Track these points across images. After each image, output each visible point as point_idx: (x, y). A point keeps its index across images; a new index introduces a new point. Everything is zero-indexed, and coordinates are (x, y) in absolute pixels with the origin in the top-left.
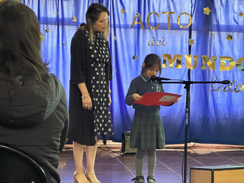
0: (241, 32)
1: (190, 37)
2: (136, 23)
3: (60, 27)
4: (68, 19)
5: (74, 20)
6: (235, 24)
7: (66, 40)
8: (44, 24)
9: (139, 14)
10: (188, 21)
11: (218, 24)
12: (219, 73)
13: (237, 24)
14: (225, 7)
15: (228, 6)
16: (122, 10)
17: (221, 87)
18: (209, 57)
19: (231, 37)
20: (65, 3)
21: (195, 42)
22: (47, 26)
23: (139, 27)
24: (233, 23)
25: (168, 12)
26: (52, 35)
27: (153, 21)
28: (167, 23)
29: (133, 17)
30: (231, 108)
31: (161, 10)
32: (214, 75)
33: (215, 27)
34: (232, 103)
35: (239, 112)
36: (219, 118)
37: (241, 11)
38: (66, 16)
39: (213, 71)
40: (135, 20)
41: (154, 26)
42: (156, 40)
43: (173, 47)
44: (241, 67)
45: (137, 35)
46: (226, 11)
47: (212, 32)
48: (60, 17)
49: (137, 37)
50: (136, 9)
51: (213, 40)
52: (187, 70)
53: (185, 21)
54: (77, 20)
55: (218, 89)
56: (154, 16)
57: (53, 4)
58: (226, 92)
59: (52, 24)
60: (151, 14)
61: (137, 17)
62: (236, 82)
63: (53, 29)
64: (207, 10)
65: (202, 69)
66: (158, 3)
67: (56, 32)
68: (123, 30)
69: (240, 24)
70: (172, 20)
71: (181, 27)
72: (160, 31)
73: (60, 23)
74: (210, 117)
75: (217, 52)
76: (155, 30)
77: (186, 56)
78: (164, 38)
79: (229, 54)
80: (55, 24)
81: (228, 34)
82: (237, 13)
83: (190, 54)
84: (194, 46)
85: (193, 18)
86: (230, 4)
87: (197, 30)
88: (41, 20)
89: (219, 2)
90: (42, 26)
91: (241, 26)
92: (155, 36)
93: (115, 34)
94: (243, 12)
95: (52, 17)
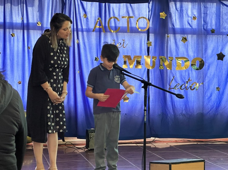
0: (194, 34)
1: (148, 39)
2: (98, 27)
3: (26, 31)
4: (33, 24)
5: (39, 25)
6: (189, 27)
7: (31, 43)
8: (9, 28)
9: (100, 19)
10: (146, 24)
11: (173, 27)
12: (176, 72)
13: (190, 27)
14: (179, 11)
15: (183, 11)
16: (84, 15)
17: (177, 85)
18: (166, 58)
19: (186, 39)
20: (30, 9)
21: (153, 44)
22: (13, 31)
23: (100, 31)
24: (187, 26)
25: (127, 16)
26: (18, 39)
27: (113, 25)
28: (126, 27)
29: (94, 21)
30: (187, 104)
31: (121, 14)
32: (171, 74)
33: (170, 30)
34: (188, 99)
35: (195, 108)
36: (177, 114)
37: (194, 15)
38: (31, 21)
39: (170, 70)
40: (96, 24)
41: (114, 29)
42: (116, 42)
43: (133, 48)
44: (196, 67)
45: (98, 38)
46: (180, 15)
47: (168, 34)
48: (25, 22)
49: (99, 40)
50: (97, 14)
51: (169, 42)
52: (147, 70)
53: (144, 25)
54: (42, 25)
55: (175, 87)
56: (115, 20)
57: (18, 10)
58: (182, 89)
59: (17, 28)
60: (111, 18)
61: (98, 21)
62: (191, 80)
63: (18, 33)
64: (163, 15)
65: (160, 69)
66: (117, 9)
67: (22, 36)
68: (85, 33)
70: (131, 24)
71: (140, 30)
72: (120, 34)
73: (25, 28)
74: (168, 114)
75: (173, 53)
76: (116, 33)
77: (145, 57)
78: (124, 40)
79: (184, 54)
80: (20, 28)
81: (183, 36)
82: (191, 17)
83: (148, 55)
84: (152, 48)
85: (150, 22)
86: (184, 8)
87: (155, 32)
88: (7, 25)
89: (174, 8)
90: (7, 30)
91: (195, 28)
92: (115, 39)
93: (78, 38)
94: (196, 16)
95: (18, 22)
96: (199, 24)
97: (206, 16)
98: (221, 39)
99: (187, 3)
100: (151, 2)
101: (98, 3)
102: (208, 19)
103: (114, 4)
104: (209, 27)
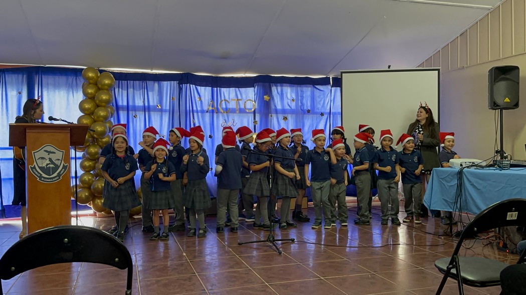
0: (294, 114)
1: (255, 118)
2: (211, 108)
3: (147, 113)
4: (153, 106)
5: (159, 107)
6: (289, 108)
8: (132, 111)
9: (213, 101)
10: (252, 106)
11: (275, 108)
14: (280, 95)
15: (283, 94)
16: (198, 98)
19: (286, 118)
20: (150, 94)
21: (258, 123)
22: (135, 113)
23: (213, 112)
24: (287, 107)
25: (236, 99)
26: (140, 120)
27: (224, 106)
28: (235, 109)
29: (208, 103)
31: (231, 98)
33: (273, 111)
37: (293, 98)
38: (151, 104)
40: (210, 106)
41: (225, 110)
42: (227, 122)
45: (212, 118)
46: (281, 98)
47: (271, 114)
48: (146, 104)
49: (212, 120)
50: (210, 97)
51: (272, 121)
53: (250, 106)
56: (225, 102)
57: (140, 95)
59: (139, 110)
60: (222, 101)
61: (211, 103)
63: (140, 115)
64: (265, 97)
66: (228, 92)
67: (143, 118)
68: (200, 114)
69: (293, 108)
70: (239, 106)
71: (247, 111)
72: (230, 114)
73: (146, 110)
76: (227, 113)
78: (234, 120)
80: (142, 111)
81: (284, 116)
82: (290, 100)
84: (258, 126)
85: (256, 103)
86: (284, 92)
87: (260, 113)
88: (130, 108)
89: (276, 91)
90: (130, 113)
91: (294, 109)
92: (226, 119)
93: (194, 118)
94: (295, 98)
95: (140, 105)
96: (297, 105)
97: (303, 99)
98: (315, 118)
99: (286, 88)
100: (256, 87)
101: (210, 88)
102: (304, 101)
103: (225, 89)
104: (305, 108)
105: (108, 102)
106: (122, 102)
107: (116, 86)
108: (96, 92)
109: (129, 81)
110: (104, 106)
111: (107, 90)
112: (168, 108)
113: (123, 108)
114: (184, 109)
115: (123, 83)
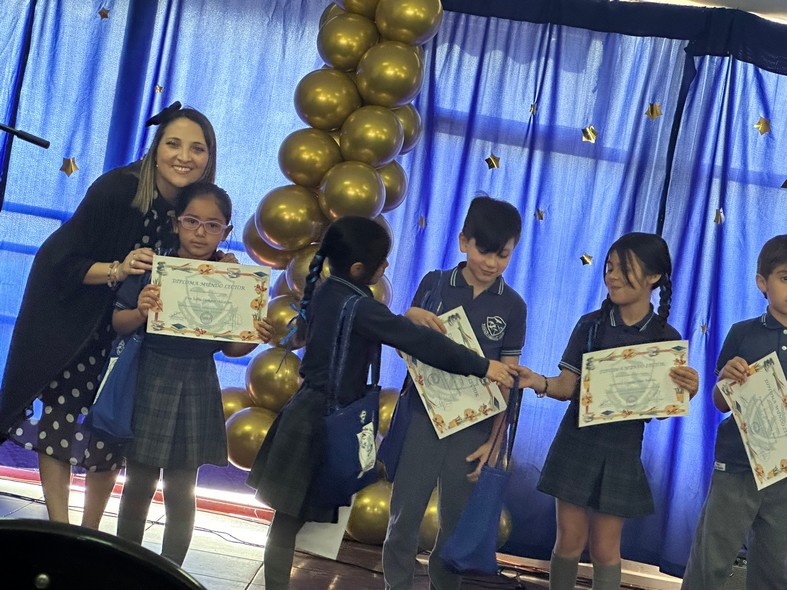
3: (538, 155)
4: (569, 131)
5: (588, 137)
7: (550, 200)
8: (484, 138)
16: (759, 123)
20: (567, 78)
22: (494, 148)
26: (506, 178)
38: (562, 120)
48: (543, 121)
54: (599, 139)
57: (527, 77)
59: (512, 141)
63: (513, 158)
67: (522, 171)
68: (752, 189)
73: (539, 143)
80: (522, 143)
88: (479, 124)
90: (477, 144)
93: (722, 203)
95: (517, 118)
105: (401, 91)
106: (454, 101)
107: (443, 33)
108: (367, 46)
109: (493, 20)
110: (386, 106)
111: (407, 43)
112: (625, 147)
113: (451, 122)
114: (691, 157)
115: (471, 24)
